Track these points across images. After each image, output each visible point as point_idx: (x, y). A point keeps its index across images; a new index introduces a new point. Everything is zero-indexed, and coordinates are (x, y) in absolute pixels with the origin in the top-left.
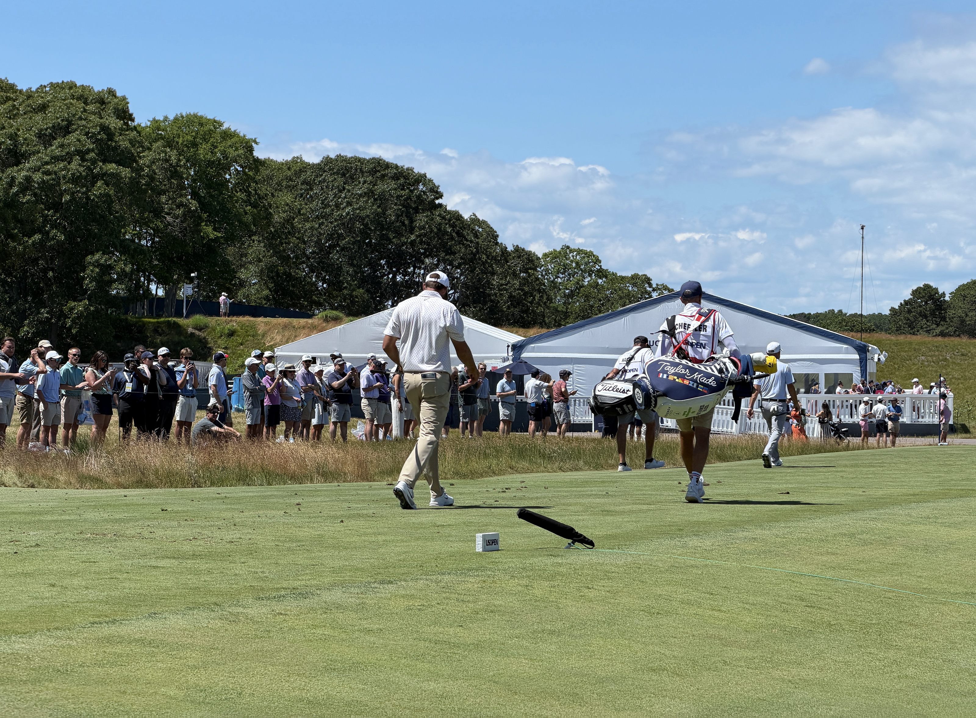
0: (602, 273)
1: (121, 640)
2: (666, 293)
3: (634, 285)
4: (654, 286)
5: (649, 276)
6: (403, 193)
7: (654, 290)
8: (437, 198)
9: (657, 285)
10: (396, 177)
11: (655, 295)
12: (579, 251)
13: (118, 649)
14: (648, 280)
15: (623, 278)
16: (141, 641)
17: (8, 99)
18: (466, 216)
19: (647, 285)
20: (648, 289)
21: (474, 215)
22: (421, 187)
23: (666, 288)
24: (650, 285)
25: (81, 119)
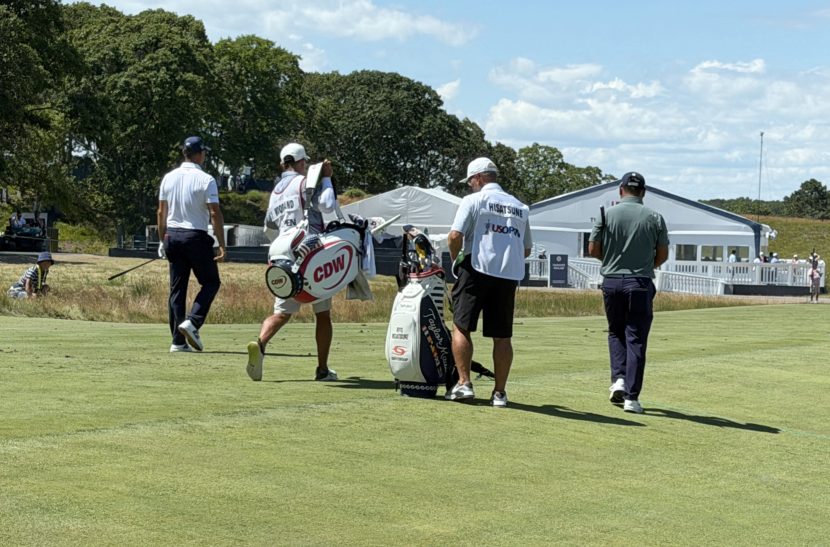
0: (563, 165)
1: (95, 445)
2: (612, 181)
3: (589, 174)
4: (604, 176)
5: (600, 168)
6: (413, 100)
7: (604, 179)
8: (439, 105)
9: (606, 175)
10: (408, 89)
11: (604, 182)
12: (547, 148)
13: (90, 452)
14: (599, 171)
15: (579, 169)
16: (110, 447)
17: (113, 21)
18: (461, 118)
19: (597, 175)
20: (600, 178)
21: (467, 119)
22: (427, 96)
23: (612, 178)
24: (601, 175)
25: (167, 37)
